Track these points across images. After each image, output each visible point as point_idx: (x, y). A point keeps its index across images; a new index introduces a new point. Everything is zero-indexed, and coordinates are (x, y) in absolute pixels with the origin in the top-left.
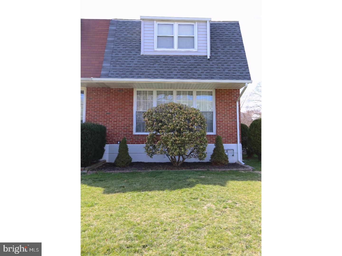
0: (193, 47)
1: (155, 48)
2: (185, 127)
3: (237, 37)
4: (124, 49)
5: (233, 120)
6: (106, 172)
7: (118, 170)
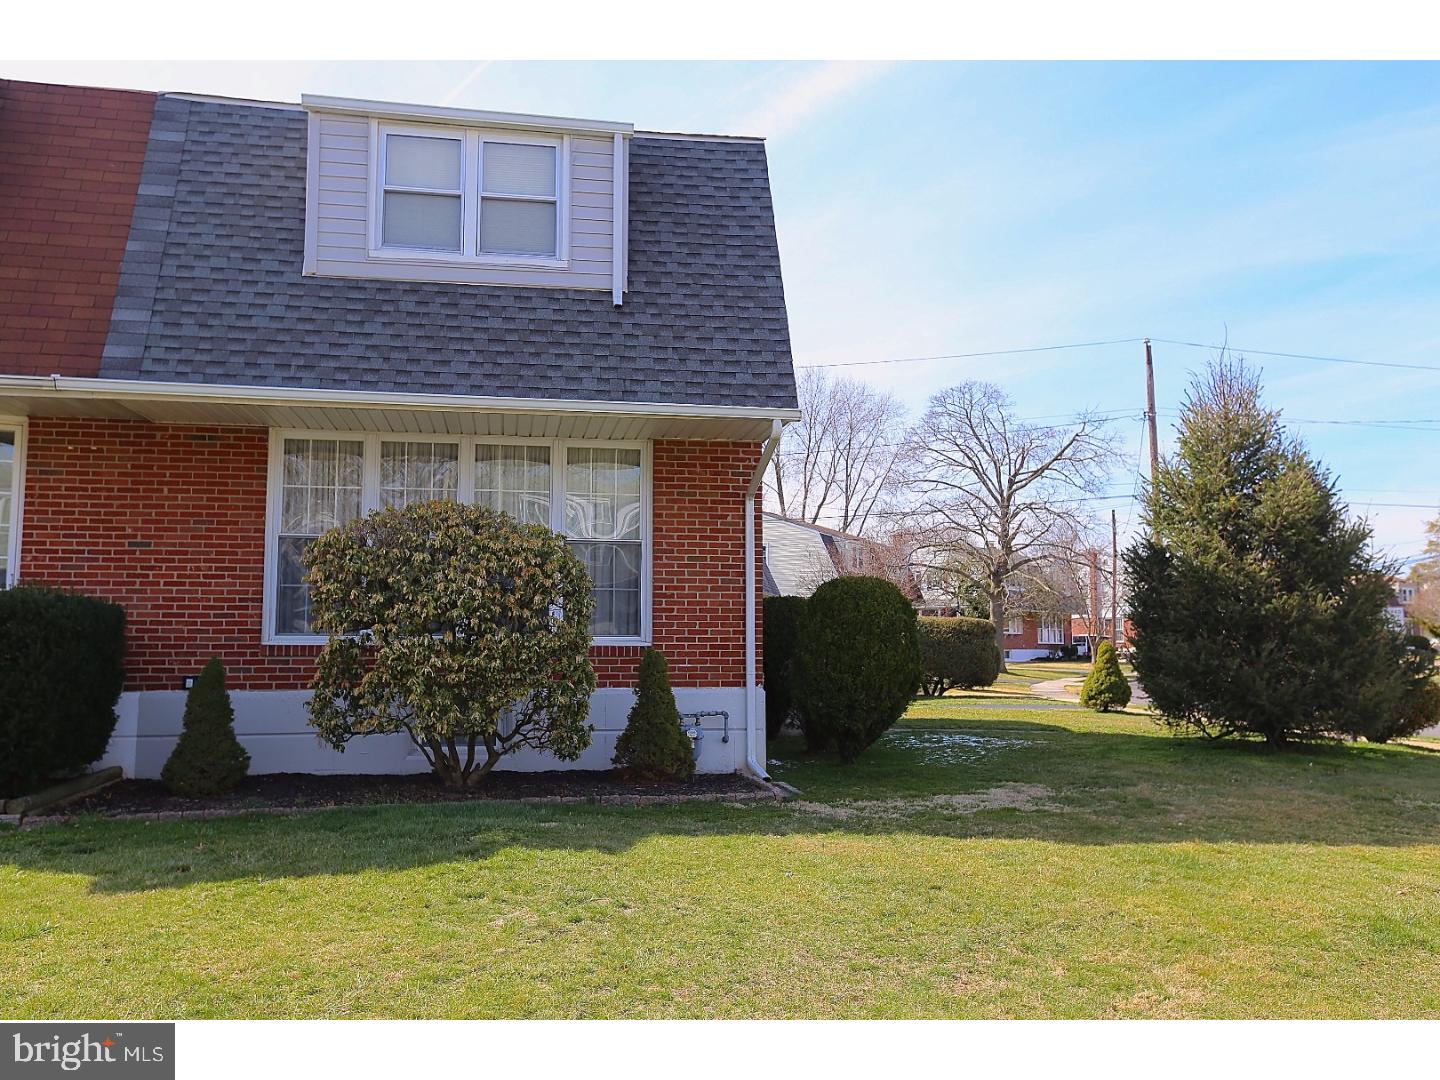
0: (552, 253)
1: (372, 245)
2: (490, 610)
3: (749, 212)
4: (225, 243)
5: (730, 581)
6: (118, 817)
7: (175, 807)
